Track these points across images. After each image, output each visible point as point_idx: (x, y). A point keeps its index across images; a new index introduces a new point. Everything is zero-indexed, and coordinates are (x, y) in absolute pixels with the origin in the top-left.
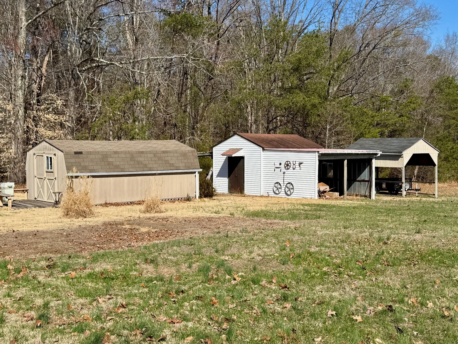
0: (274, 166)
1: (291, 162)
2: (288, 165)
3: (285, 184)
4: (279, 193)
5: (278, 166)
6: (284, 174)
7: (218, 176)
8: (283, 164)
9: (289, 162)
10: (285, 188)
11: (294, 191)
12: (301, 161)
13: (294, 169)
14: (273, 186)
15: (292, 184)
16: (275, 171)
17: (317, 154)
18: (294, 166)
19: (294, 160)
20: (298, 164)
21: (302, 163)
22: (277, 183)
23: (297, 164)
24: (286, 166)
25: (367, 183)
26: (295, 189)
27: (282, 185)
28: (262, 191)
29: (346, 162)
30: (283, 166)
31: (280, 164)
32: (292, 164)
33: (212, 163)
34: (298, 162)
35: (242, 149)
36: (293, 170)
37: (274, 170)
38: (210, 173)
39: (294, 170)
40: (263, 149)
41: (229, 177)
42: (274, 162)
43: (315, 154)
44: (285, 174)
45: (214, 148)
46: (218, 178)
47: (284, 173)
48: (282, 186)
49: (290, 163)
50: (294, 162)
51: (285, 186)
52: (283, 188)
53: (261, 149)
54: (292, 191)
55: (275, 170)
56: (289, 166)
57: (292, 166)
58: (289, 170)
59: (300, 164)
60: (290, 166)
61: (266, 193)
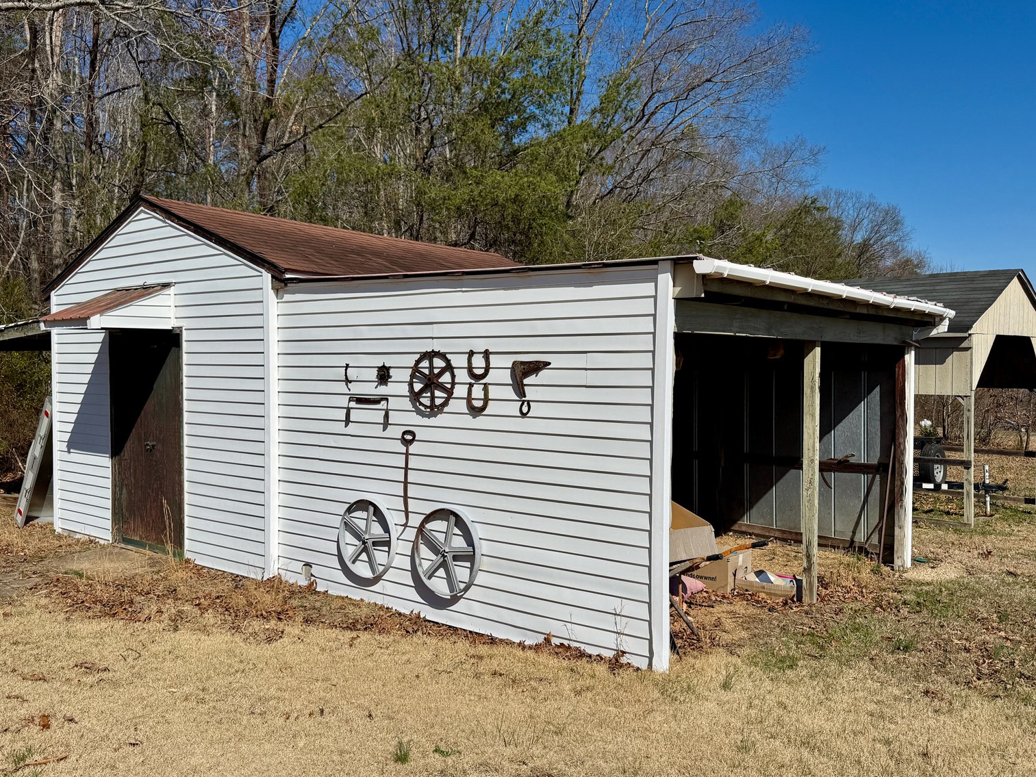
0: (342, 387)
1: (457, 361)
2: (431, 383)
3: (416, 521)
4: (377, 579)
5: (370, 389)
6: (407, 443)
7: (72, 444)
8: (400, 376)
9: (443, 356)
10: (415, 549)
11: (481, 578)
12: (530, 349)
13: (476, 411)
14: (337, 522)
15: (460, 522)
16: (348, 421)
17: (667, 286)
18: (478, 391)
19: (480, 346)
20: (506, 377)
21: (536, 367)
22: (362, 505)
23: (500, 374)
24: (418, 387)
25: (863, 479)
26: (483, 562)
27: (394, 519)
28: (275, 550)
29: (813, 363)
30: (398, 387)
31: (384, 375)
32: (462, 376)
33: (49, 377)
34: (508, 361)
35: (166, 286)
36: (469, 421)
37: (341, 415)
38: (42, 431)
39: (480, 421)
40: (281, 283)
41: (116, 452)
42: (342, 361)
43: (647, 288)
44: (413, 448)
45: (53, 294)
46: (77, 456)
47: (408, 438)
48: (395, 532)
49: (449, 368)
50: (478, 362)
51: (411, 534)
52: (401, 547)
53: (267, 277)
54: (461, 572)
55: (354, 416)
56: (442, 387)
57: (460, 391)
58: (440, 420)
59: (526, 374)
60: (450, 392)
61: (298, 566)
